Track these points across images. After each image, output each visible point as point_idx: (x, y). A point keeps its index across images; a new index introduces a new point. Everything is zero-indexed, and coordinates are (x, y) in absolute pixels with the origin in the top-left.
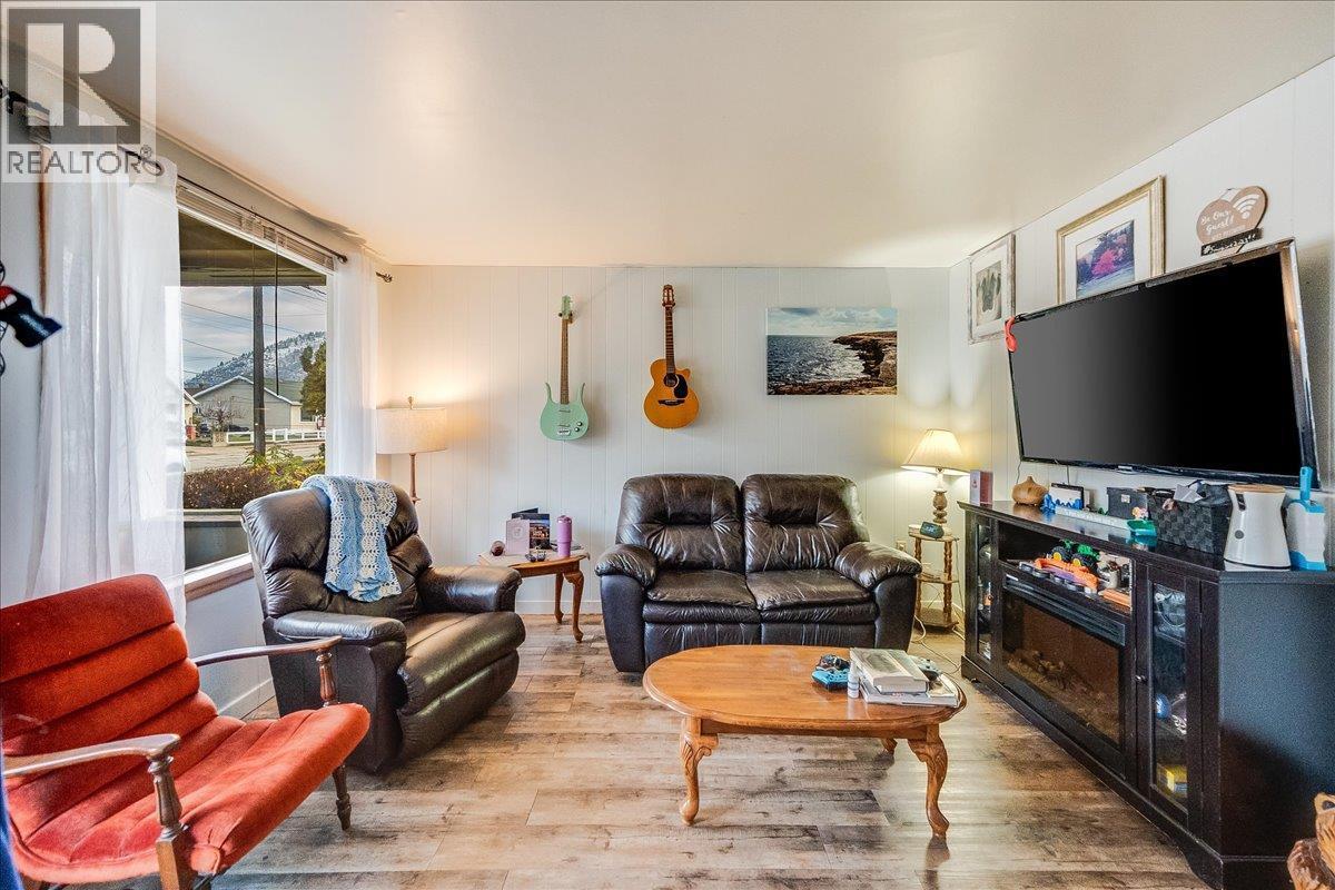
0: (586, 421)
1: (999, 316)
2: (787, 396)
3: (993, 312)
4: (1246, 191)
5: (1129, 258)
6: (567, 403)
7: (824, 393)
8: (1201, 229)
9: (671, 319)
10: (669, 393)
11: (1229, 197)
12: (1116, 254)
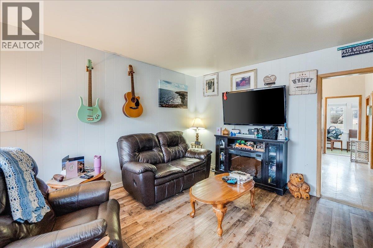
0: (100, 114)
1: (214, 91)
2: (164, 108)
3: (212, 90)
4: (273, 75)
5: (249, 83)
6: (92, 106)
7: (173, 107)
8: (264, 81)
9: (133, 77)
10: (133, 105)
11: (269, 76)
12: (246, 82)
